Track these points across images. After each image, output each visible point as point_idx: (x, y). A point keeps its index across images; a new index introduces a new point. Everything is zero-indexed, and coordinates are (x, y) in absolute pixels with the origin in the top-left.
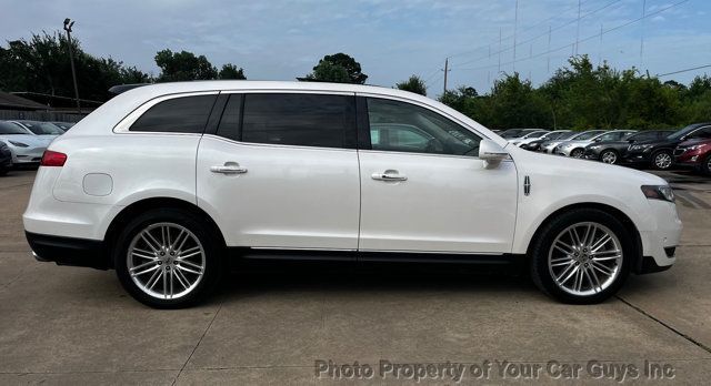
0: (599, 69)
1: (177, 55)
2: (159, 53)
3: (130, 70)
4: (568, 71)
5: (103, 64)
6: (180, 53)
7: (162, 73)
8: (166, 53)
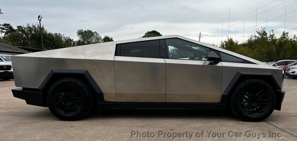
0: (270, 35)
1: (85, 31)
2: (79, 31)
3: (67, 38)
4: (255, 36)
5: (56, 35)
6: (87, 30)
7: (79, 39)
8: (81, 31)
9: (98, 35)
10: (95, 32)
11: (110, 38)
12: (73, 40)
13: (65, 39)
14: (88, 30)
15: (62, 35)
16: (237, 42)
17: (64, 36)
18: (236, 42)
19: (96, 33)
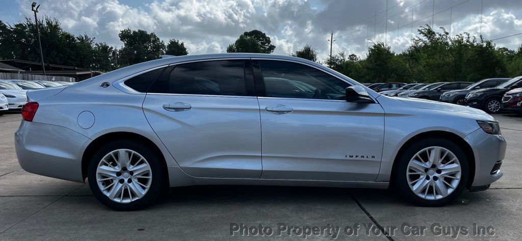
1: (134, 32)
2: (123, 32)
3: (102, 45)
5: (81, 39)
6: (137, 31)
7: (124, 46)
8: (127, 31)
9: (158, 39)
10: (152, 34)
11: (180, 43)
12: (112, 48)
13: (99, 47)
14: (139, 31)
15: (91, 39)
17: (95, 40)
19: (155, 36)
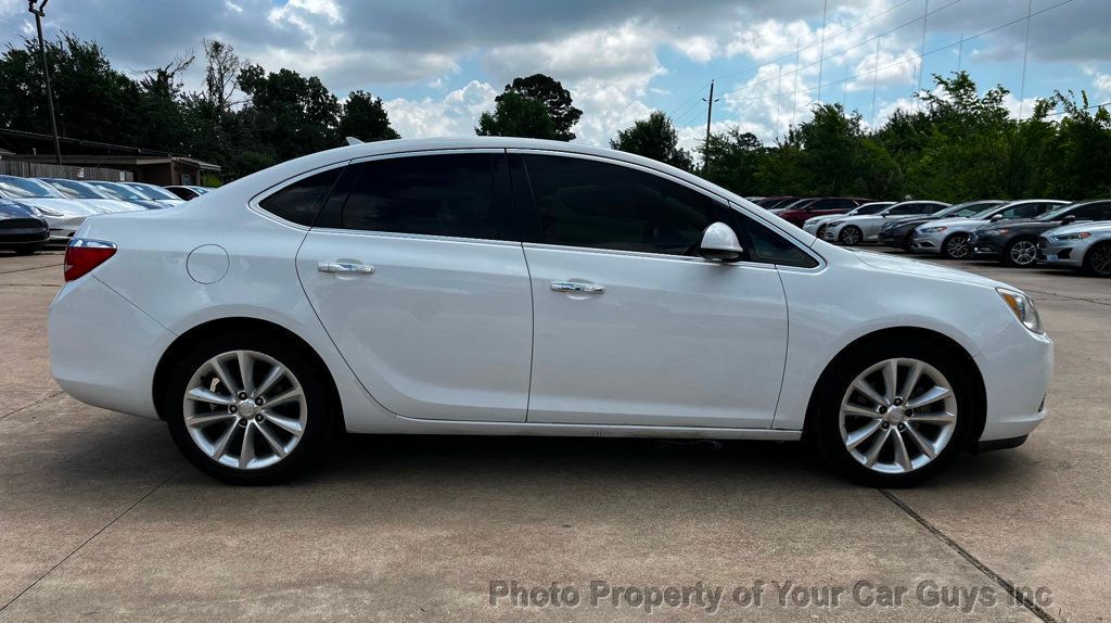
1: (272, 75)
2: (245, 71)
4: (931, 97)
7: (249, 104)
8: (255, 71)
9: (325, 91)
11: (373, 100)
16: (858, 119)
17: (182, 90)
18: (855, 116)
